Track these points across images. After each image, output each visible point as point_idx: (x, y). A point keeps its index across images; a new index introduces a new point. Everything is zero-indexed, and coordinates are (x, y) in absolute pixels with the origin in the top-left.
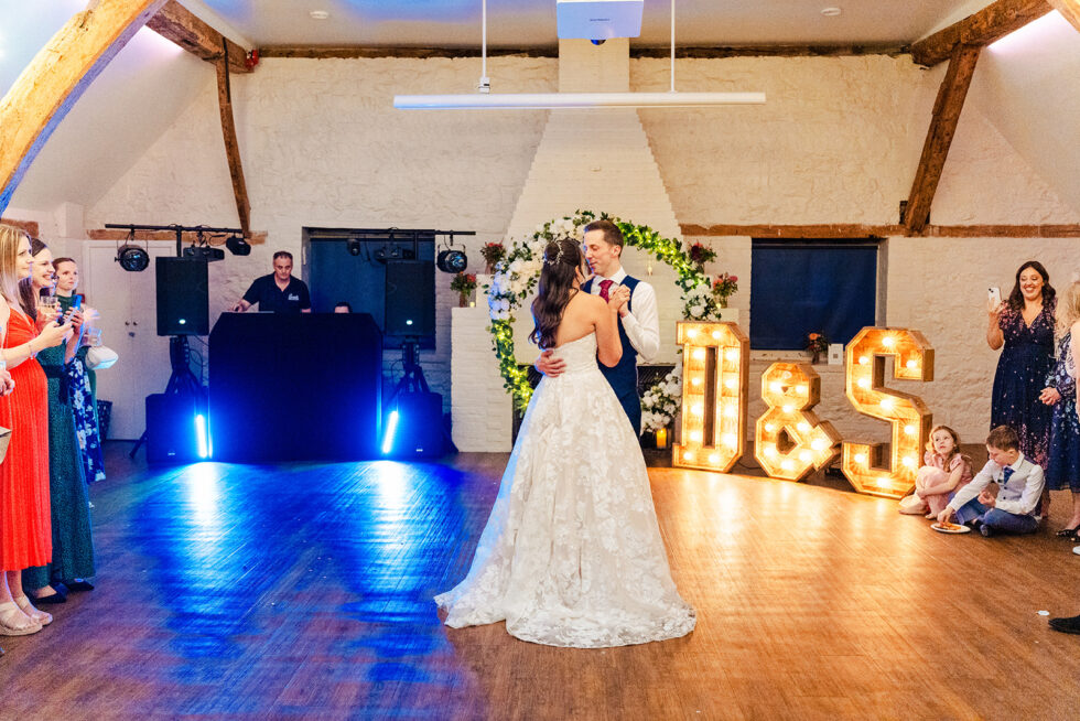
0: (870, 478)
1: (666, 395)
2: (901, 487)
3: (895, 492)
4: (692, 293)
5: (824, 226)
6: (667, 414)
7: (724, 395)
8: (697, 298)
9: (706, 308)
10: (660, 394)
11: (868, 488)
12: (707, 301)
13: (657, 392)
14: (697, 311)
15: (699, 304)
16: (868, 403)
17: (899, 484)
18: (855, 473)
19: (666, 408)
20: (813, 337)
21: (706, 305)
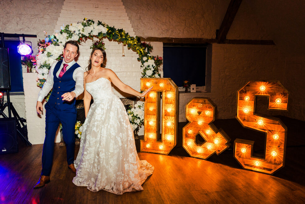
0: (248, 160)
1: (135, 115)
2: (268, 166)
3: (264, 169)
4: (146, 64)
5: (190, 38)
6: (136, 124)
7: (165, 115)
8: (149, 66)
9: (153, 71)
10: (132, 115)
11: (248, 165)
12: (154, 68)
13: (131, 114)
14: (149, 73)
15: (150, 69)
16: (248, 121)
17: (267, 164)
18: (240, 157)
19: (135, 121)
20: (186, 82)
21: (153, 70)
